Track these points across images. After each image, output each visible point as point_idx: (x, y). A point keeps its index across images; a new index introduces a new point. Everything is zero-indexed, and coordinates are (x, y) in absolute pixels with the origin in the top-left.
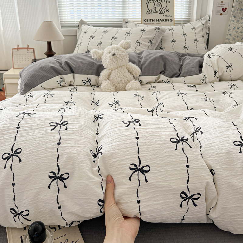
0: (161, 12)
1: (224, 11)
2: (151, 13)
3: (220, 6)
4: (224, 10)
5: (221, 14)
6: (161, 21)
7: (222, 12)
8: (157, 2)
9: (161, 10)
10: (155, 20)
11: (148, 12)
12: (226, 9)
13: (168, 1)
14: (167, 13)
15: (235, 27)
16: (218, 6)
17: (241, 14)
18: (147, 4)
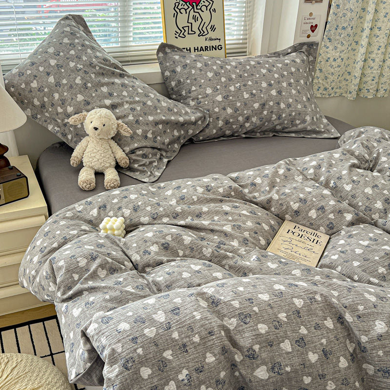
0: (202, 32)
1: (313, 31)
2: (183, 34)
3: (308, 21)
4: (313, 29)
5: (309, 36)
6: (203, 50)
7: (310, 32)
8: (192, 13)
9: (200, 28)
10: (192, 50)
12: (316, 26)
13: (212, 8)
14: (212, 35)
15: (329, 58)
16: (305, 21)
17: (342, 36)
18: (174, 17)
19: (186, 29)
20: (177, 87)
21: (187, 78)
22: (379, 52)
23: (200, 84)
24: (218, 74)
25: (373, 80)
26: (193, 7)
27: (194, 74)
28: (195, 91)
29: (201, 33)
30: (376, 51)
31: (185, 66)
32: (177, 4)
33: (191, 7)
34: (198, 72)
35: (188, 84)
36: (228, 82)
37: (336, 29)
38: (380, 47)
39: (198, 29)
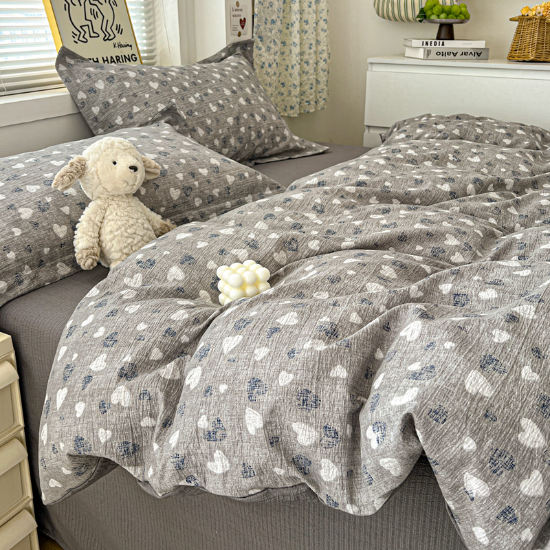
0: (108, 35)
1: (243, 27)
2: (84, 37)
3: (236, 13)
4: (242, 24)
5: (239, 34)
6: (114, 61)
7: (240, 28)
8: (88, 6)
9: (104, 29)
11: (77, 37)
13: (112, 0)
16: (233, 13)
17: (273, 32)
18: (65, 10)
19: (86, 28)
20: (103, 114)
21: (120, 96)
22: (312, 51)
23: (145, 101)
24: (165, 84)
25: (311, 88)
27: (129, 88)
28: (139, 112)
29: (106, 36)
30: (308, 51)
31: (111, 79)
34: (135, 84)
35: (124, 104)
36: (183, 92)
37: (266, 23)
38: (311, 44)
39: (101, 29)
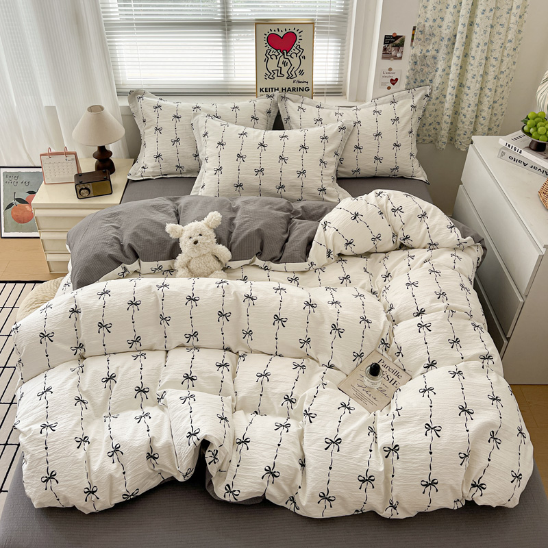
0: (291, 75)
1: (394, 84)
2: (272, 76)
4: (393, 82)
5: (389, 88)
6: (290, 90)
7: (391, 85)
8: (282, 59)
9: (289, 72)
10: (280, 89)
11: (267, 76)
12: (397, 80)
13: (302, 55)
14: (300, 78)
16: (383, 75)
18: (265, 61)
19: (276, 72)
26: (283, 54)
29: (289, 76)
32: (268, 51)
33: (281, 54)
39: (287, 72)
